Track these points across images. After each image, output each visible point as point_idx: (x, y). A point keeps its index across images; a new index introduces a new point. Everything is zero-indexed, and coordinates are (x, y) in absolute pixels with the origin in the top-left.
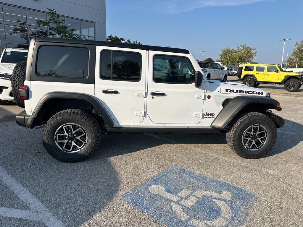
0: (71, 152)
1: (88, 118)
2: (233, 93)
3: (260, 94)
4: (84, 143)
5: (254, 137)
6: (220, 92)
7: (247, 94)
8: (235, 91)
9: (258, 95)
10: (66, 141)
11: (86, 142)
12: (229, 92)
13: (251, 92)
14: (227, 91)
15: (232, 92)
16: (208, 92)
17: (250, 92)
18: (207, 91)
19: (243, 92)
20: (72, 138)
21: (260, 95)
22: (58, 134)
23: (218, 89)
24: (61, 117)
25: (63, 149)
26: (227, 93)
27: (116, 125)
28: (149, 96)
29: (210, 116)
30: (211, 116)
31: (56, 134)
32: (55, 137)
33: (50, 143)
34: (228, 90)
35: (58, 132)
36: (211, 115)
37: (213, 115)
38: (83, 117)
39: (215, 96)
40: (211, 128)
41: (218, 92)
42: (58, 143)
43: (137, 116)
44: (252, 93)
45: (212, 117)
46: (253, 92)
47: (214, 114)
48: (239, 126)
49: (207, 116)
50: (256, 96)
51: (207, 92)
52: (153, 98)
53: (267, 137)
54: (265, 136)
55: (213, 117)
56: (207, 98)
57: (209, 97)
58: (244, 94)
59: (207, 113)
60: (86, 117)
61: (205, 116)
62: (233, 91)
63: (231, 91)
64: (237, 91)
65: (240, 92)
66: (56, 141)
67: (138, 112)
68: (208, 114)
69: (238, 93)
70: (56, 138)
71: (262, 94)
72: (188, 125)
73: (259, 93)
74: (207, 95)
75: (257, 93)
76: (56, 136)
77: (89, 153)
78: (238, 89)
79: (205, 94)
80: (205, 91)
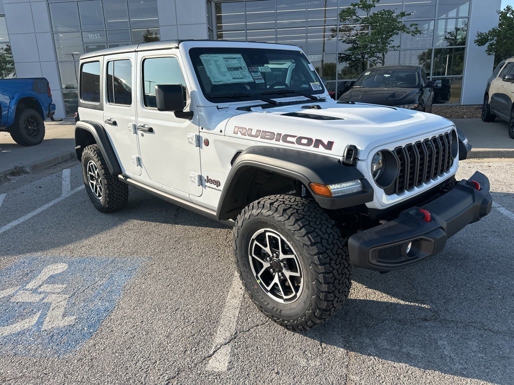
2: (248, 137)
3: (320, 146)
5: (276, 265)
9: (311, 149)
13: (294, 137)
15: (246, 134)
17: (289, 139)
18: (202, 129)
19: (272, 136)
23: (221, 126)
29: (213, 185)
30: (215, 186)
34: (239, 130)
36: (214, 182)
39: (215, 141)
41: (221, 131)
44: (294, 140)
45: (218, 188)
46: (299, 140)
47: (219, 182)
49: (208, 184)
54: (299, 274)
56: (203, 144)
57: (207, 143)
58: (273, 144)
59: (208, 177)
61: (205, 184)
62: (251, 131)
64: (258, 134)
65: (264, 135)
71: (329, 145)
73: (318, 143)
74: (203, 137)
79: (201, 134)
80: (200, 127)
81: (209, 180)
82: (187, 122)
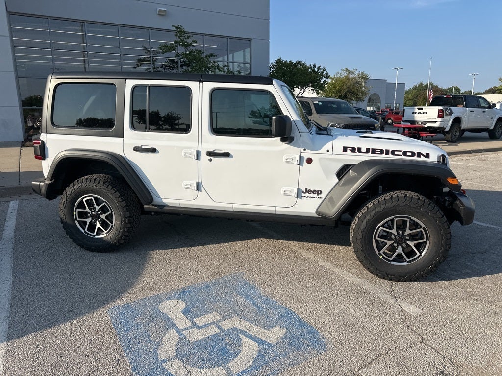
0: (95, 236)
1: (112, 188)
2: (358, 153)
3: (422, 156)
4: (111, 225)
5: (401, 240)
6: (330, 152)
7: (390, 156)
8: (364, 150)
9: (415, 158)
10: (88, 220)
11: (113, 224)
12: (349, 152)
13: (401, 151)
14: (345, 149)
15: (356, 151)
16: (307, 151)
17: (396, 153)
18: (305, 150)
19: (382, 152)
20: (96, 217)
21: (422, 158)
22: (78, 210)
23: (328, 146)
24: (79, 186)
25: (85, 232)
26: (345, 153)
27: (156, 201)
28: (205, 158)
29: (312, 195)
30: (316, 195)
31: (76, 209)
32: (74, 213)
33: (69, 221)
34: (348, 149)
35: (78, 207)
36: (314, 192)
37: (319, 192)
38: (107, 186)
39: (320, 159)
40: (316, 216)
41: (328, 151)
42: (79, 222)
43: (187, 188)
44: (401, 153)
45: (318, 197)
46: (405, 153)
47: (321, 192)
48: (364, 216)
49: (307, 195)
50: (412, 161)
51: (305, 152)
52: (210, 160)
53: (428, 242)
54: (425, 240)
55: (320, 196)
56: (305, 162)
57: (309, 161)
58: (384, 156)
59: (306, 189)
60: (110, 187)
61: (303, 195)
62: (359, 150)
63: (353, 150)
64: (368, 151)
65: (374, 151)
66: (76, 220)
67: (188, 182)
68: (309, 192)
69: (370, 154)
70: (75, 215)
71: (427, 156)
72: (274, 209)
73: (419, 154)
74: (306, 156)
75: (413, 154)
76: (75, 211)
77: (118, 241)
78: (371, 147)
79: (302, 155)
80: (302, 149)
81: (308, 191)
82: (285, 146)
